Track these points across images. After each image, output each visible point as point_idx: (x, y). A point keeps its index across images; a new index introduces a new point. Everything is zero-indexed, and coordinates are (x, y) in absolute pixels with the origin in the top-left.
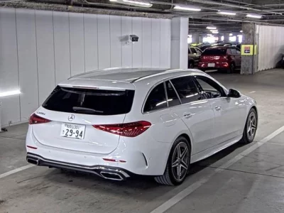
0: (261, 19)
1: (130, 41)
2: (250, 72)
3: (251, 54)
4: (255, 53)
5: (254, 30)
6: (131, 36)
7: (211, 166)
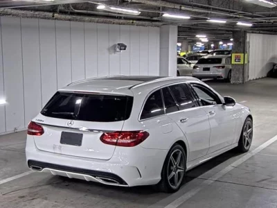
0: (252, 27)
1: (118, 50)
2: (241, 82)
3: (242, 62)
4: (246, 62)
5: (245, 38)
6: (119, 44)
7: (200, 177)
